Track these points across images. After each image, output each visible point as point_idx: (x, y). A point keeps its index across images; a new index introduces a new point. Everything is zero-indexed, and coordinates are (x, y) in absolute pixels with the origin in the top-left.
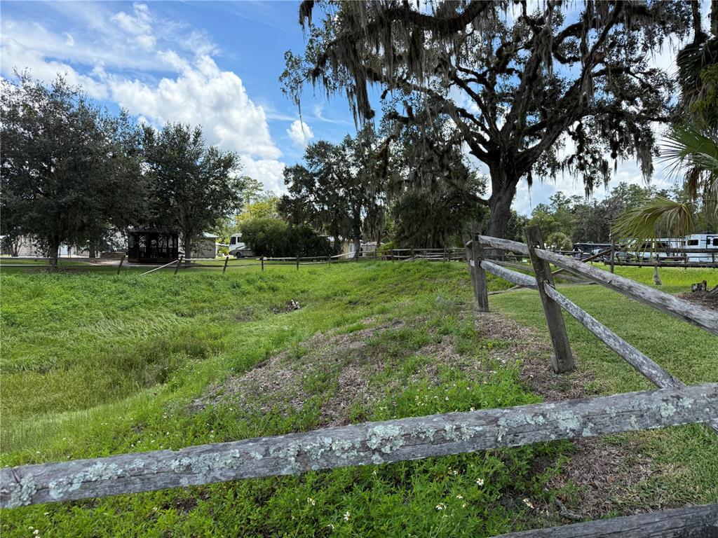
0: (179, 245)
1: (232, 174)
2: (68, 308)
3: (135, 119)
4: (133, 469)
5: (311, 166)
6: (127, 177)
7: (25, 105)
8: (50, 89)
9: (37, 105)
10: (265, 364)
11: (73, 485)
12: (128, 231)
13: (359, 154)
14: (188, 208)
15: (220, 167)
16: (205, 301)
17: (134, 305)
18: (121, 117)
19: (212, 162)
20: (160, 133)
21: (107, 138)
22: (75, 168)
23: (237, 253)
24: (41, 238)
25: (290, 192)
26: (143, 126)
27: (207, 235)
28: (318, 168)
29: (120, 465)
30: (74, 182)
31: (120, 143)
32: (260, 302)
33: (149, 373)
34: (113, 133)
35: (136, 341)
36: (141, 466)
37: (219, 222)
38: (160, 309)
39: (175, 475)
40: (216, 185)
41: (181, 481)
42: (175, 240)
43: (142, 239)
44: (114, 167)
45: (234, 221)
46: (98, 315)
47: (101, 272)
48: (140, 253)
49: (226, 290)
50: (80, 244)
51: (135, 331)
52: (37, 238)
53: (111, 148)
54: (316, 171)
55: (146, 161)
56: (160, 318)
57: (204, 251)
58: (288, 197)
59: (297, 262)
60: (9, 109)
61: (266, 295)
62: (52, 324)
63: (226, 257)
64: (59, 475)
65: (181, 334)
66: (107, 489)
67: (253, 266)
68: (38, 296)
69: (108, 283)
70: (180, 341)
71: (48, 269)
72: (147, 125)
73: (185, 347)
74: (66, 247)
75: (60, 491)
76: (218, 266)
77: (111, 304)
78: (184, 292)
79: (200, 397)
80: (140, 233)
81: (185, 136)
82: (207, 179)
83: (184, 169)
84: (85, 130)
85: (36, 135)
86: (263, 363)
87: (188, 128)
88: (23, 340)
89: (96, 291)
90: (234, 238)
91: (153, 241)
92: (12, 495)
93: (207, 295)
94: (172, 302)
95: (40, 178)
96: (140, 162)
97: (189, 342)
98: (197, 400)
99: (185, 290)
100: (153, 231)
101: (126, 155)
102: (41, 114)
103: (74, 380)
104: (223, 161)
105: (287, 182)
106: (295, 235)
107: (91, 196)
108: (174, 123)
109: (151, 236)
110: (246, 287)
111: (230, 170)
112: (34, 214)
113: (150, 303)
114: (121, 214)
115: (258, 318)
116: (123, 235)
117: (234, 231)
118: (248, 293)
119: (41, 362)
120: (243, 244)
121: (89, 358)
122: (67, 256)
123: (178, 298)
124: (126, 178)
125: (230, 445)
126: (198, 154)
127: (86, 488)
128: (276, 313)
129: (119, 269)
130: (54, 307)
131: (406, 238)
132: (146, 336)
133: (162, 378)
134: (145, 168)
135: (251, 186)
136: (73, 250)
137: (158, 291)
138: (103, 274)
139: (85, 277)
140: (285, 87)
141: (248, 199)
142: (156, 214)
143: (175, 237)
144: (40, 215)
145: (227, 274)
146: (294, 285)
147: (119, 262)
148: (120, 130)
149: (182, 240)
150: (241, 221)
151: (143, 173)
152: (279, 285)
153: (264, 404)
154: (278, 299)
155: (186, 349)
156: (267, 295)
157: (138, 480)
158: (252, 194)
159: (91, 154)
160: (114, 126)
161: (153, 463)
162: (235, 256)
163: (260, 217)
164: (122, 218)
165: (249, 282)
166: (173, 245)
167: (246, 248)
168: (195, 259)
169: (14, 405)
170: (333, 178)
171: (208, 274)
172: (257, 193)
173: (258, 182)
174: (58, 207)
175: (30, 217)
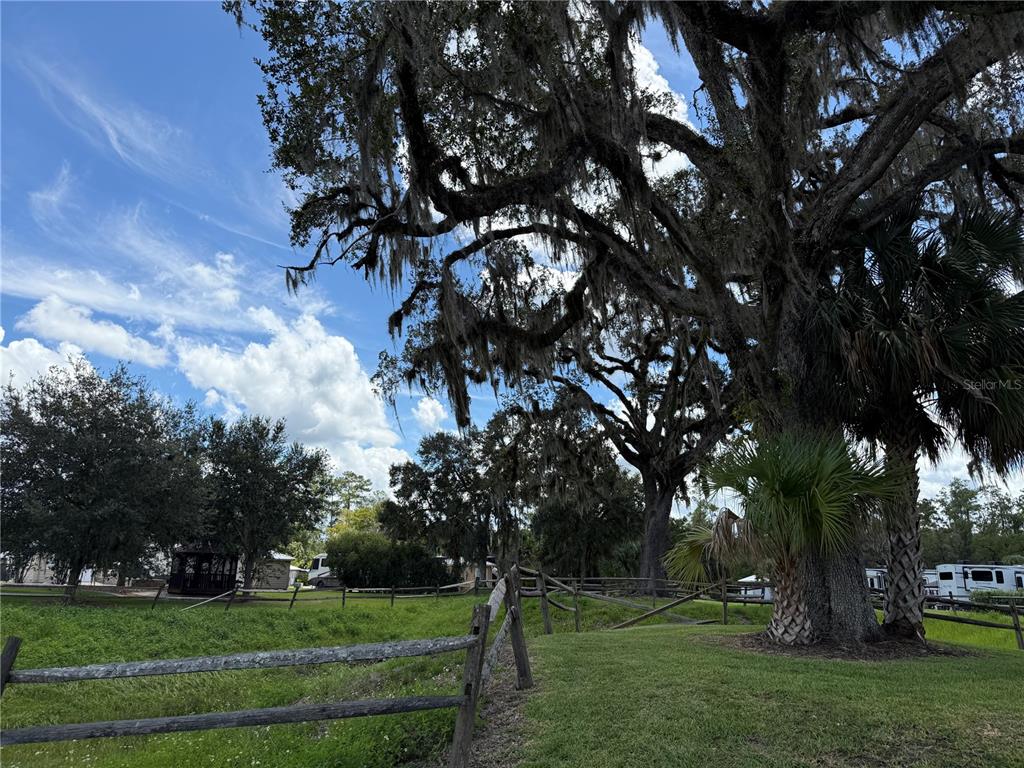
0: (238, 570)
2: (82, 653)
3: (203, 412)
5: (426, 463)
7: (73, 396)
9: (87, 395)
12: (173, 551)
13: (487, 450)
14: (255, 522)
17: (166, 651)
18: (187, 409)
19: (294, 461)
20: (233, 427)
23: (320, 582)
24: (62, 559)
25: (396, 496)
26: (212, 418)
27: (277, 556)
28: (436, 465)
30: (115, 489)
35: (162, 699)
37: (304, 536)
42: (234, 564)
43: (191, 561)
44: (168, 470)
47: (131, 606)
48: (186, 580)
49: (290, 634)
50: (109, 567)
52: (56, 560)
54: (433, 470)
55: (210, 462)
57: (269, 579)
58: (393, 503)
59: (392, 594)
60: (52, 400)
67: (333, 600)
68: (47, 635)
69: (138, 621)
71: (64, 600)
72: (217, 417)
74: (90, 571)
76: (283, 600)
77: (138, 648)
78: (234, 635)
80: (189, 554)
81: (263, 431)
87: (267, 421)
89: (121, 630)
90: (317, 561)
91: (204, 565)
94: (217, 647)
96: (202, 462)
99: (236, 632)
100: (207, 551)
101: (185, 453)
102: (89, 405)
104: (308, 461)
105: (393, 483)
106: (399, 556)
107: (133, 506)
108: (251, 415)
109: (203, 557)
110: (316, 630)
113: (187, 648)
116: (167, 557)
117: (321, 550)
118: (318, 638)
120: (327, 569)
122: (89, 584)
123: (225, 642)
126: (276, 454)
129: (156, 601)
131: (551, 562)
132: (176, 692)
134: (208, 468)
135: (354, 484)
136: (101, 575)
137: (200, 632)
138: (132, 608)
139: (108, 610)
140: (377, 388)
141: (349, 503)
142: (213, 529)
143: (235, 560)
145: (293, 611)
147: (156, 592)
149: (243, 564)
150: (334, 535)
151: (203, 477)
152: (362, 626)
158: (354, 496)
162: (313, 586)
163: (361, 529)
164: (168, 534)
165: (322, 623)
166: (230, 570)
167: (332, 574)
168: (257, 590)
170: (454, 479)
171: (269, 610)
172: (361, 495)
173: (365, 479)
174: (91, 520)
175: (55, 533)
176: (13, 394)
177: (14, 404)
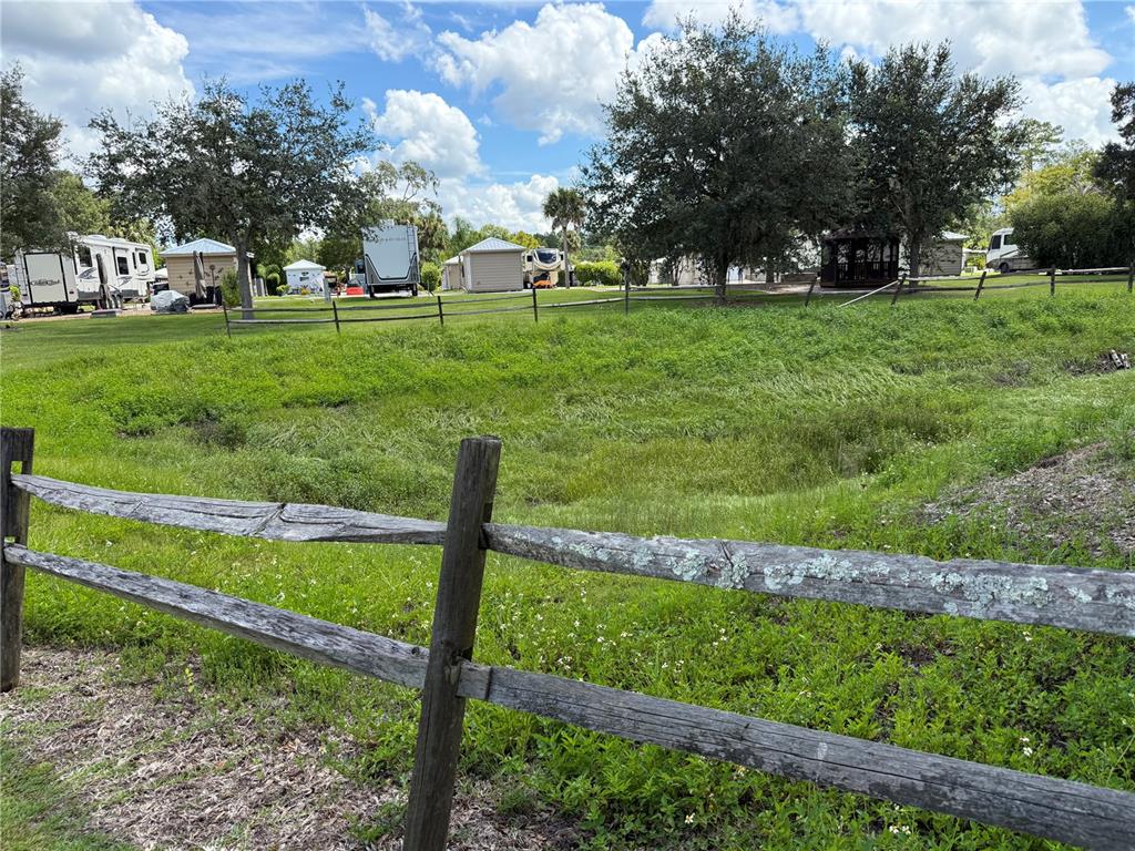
0: (900, 256)
1: (1002, 120)
2: (738, 356)
3: (838, 54)
4: (874, 574)
6: (825, 152)
7: (689, 67)
8: (720, 35)
9: (703, 64)
10: (1055, 463)
11: (794, 578)
12: (822, 238)
14: (918, 192)
15: (980, 110)
16: (940, 349)
17: (827, 353)
18: (818, 54)
19: (965, 103)
20: (878, 68)
21: (796, 95)
22: (751, 150)
23: (1002, 264)
24: (706, 258)
25: (1122, 136)
26: (850, 62)
27: (949, 235)
29: (855, 564)
30: (749, 171)
31: (814, 98)
32: (1043, 352)
33: (850, 457)
34: (804, 84)
35: (829, 407)
36: (886, 572)
37: (972, 211)
38: (868, 359)
39: (937, 596)
40: (971, 143)
41: (945, 605)
42: (895, 248)
43: (843, 250)
44: (804, 139)
45: (999, 207)
46: (777, 366)
47: (782, 304)
48: (839, 271)
49: (980, 331)
50: (755, 263)
51: (828, 392)
52: (701, 259)
53: (802, 109)
55: (854, 122)
56: (866, 374)
57: (941, 264)
58: (1118, 147)
59: (1130, 276)
60: (670, 78)
61: (1057, 341)
62: (718, 377)
63: (981, 272)
64: (776, 561)
65: (900, 400)
66: (837, 592)
67: (1034, 287)
68: (702, 338)
69: (791, 320)
70: (898, 411)
71: (714, 301)
72: (856, 61)
73: (906, 423)
74: (736, 269)
75: (777, 581)
76: (965, 289)
77: (795, 351)
78: (906, 334)
79: (933, 500)
80: (841, 241)
81: (919, 65)
82: (955, 135)
83: (915, 126)
84: (766, 87)
85: (702, 108)
86: (1051, 460)
87: (925, 50)
88: (685, 397)
89: (775, 331)
90: (998, 238)
91: (858, 252)
92: (723, 572)
93: (944, 338)
94: (886, 349)
95: (706, 171)
96: (844, 124)
97: (913, 415)
98: (929, 505)
99: (908, 330)
100: (861, 235)
101: (822, 115)
102: (708, 76)
103: (746, 455)
104: (985, 98)
105: (1118, 116)
106: (1128, 221)
107: (771, 190)
108: (901, 46)
109: (858, 243)
110: (1016, 326)
111: (998, 112)
112: (698, 225)
113: (852, 350)
114: (813, 212)
115: (1039, 382)
116: (815, 245)
117: (998, 225)
118: (1021, 336)
119: (704, 427)
120: (1015, 247)
121: (764, 426)
122: (737, 283)
123: (896, 342)
124: (822, 153)
125: (1031, 568)
126: (941, 93)
127: (810, 585)
128: (1075, 374)
129: (807, 298)
130: (722, 354)
132: (845, 401)
133: (871, 465)
134: (852, 132)
135: (1037, 136)
136: (746, 272)
137: (865, 331)
138: (784, 306)
139: (759, 310)
141: (1030, 162)
142: (866, 207)
143: (895, 242)
144: (706, 226)
145: (981, 303)
146: (1118, 322)
147: (808, 287)
148: (814, 78)
149: (905, 247)
150: (1012, 206)
151: (848, 143)
152: (1087, 321)
153: (1054, 528)
154: (1082, 348)
155: (906, 425)
156: (1059, 341)
157: (881, 590)
158: (1038, 152)
159: (773, 123)
160: (807, 72)
161: (904, 572)
162: (996, 270)
163: (1053, 193)
164: (814, 218)
165: (1023, 316)
166: (891, 256)
167: (1020, 254)
168: (926, 278)
169: (677, 478)
171: (948, 302)
172: (1048, 149)
173: (1054, 126)
174: (728, 211)
175: (695, 229)
176: (632, 78)
177: (634, 90)
